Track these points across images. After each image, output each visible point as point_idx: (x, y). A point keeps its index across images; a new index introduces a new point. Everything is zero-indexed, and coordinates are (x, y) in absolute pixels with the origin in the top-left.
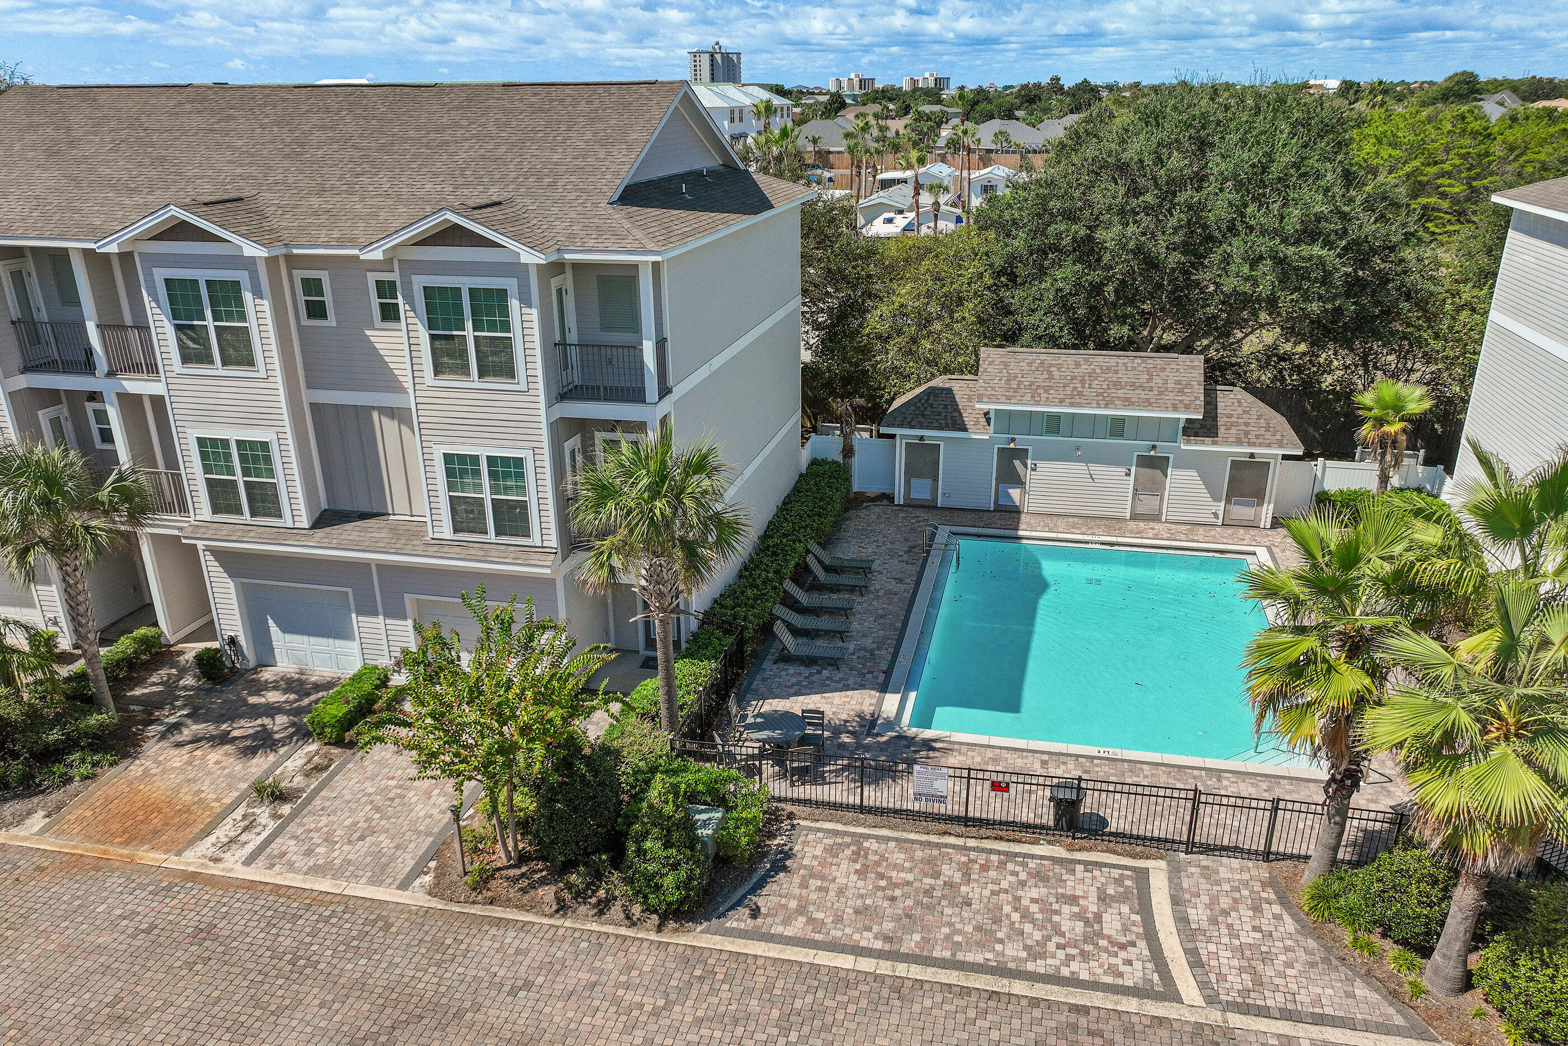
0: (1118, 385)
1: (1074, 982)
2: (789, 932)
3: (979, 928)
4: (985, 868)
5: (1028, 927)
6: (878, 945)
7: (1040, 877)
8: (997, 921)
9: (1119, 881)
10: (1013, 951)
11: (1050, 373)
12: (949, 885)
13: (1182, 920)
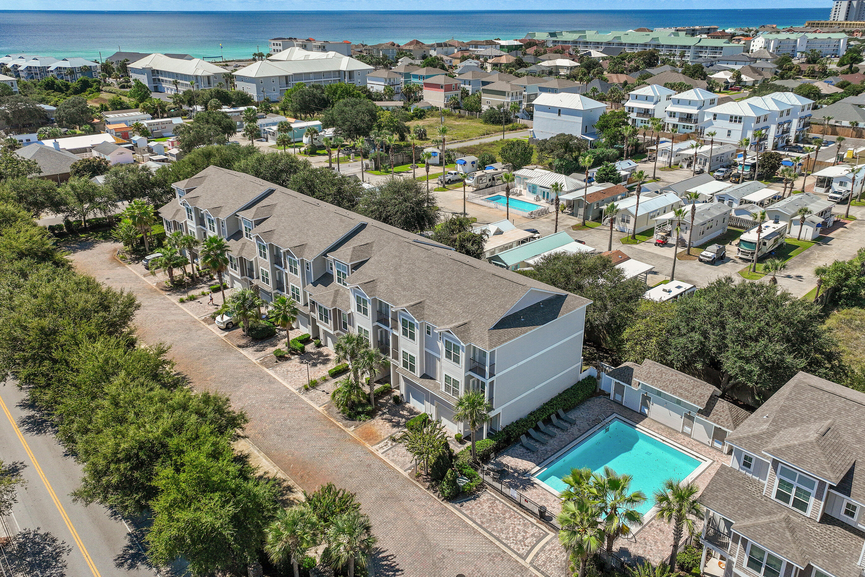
0: (681, 387)
1: (509, 548)
2: (465, 512)
3: (501, 529)
4: (515, 518)
5: (511, 533)
6: (479, 523)
7: (525, 525)
8: (506, 529)
9: (540, 533)
10: (503, 536)
11: (662, 375)
12: (505, 518)
13: (544, 547)
